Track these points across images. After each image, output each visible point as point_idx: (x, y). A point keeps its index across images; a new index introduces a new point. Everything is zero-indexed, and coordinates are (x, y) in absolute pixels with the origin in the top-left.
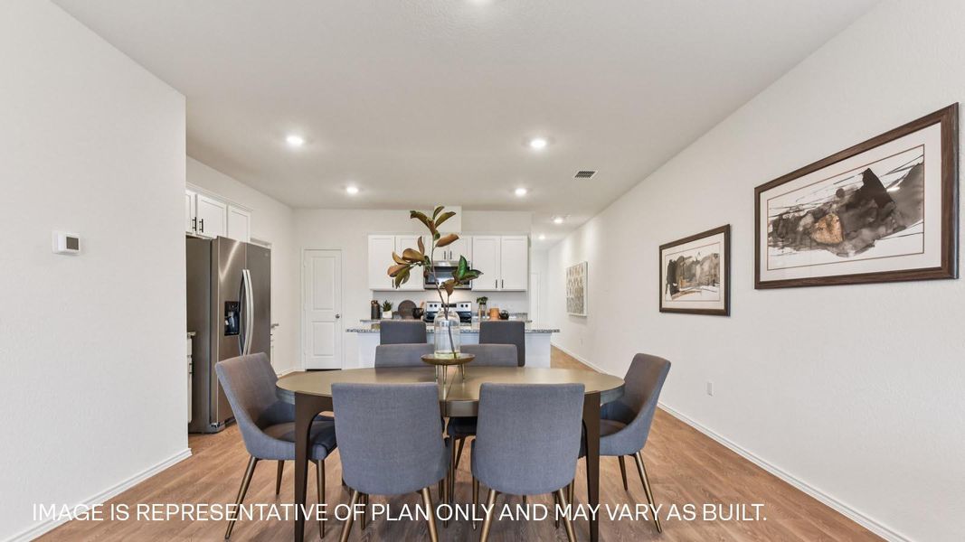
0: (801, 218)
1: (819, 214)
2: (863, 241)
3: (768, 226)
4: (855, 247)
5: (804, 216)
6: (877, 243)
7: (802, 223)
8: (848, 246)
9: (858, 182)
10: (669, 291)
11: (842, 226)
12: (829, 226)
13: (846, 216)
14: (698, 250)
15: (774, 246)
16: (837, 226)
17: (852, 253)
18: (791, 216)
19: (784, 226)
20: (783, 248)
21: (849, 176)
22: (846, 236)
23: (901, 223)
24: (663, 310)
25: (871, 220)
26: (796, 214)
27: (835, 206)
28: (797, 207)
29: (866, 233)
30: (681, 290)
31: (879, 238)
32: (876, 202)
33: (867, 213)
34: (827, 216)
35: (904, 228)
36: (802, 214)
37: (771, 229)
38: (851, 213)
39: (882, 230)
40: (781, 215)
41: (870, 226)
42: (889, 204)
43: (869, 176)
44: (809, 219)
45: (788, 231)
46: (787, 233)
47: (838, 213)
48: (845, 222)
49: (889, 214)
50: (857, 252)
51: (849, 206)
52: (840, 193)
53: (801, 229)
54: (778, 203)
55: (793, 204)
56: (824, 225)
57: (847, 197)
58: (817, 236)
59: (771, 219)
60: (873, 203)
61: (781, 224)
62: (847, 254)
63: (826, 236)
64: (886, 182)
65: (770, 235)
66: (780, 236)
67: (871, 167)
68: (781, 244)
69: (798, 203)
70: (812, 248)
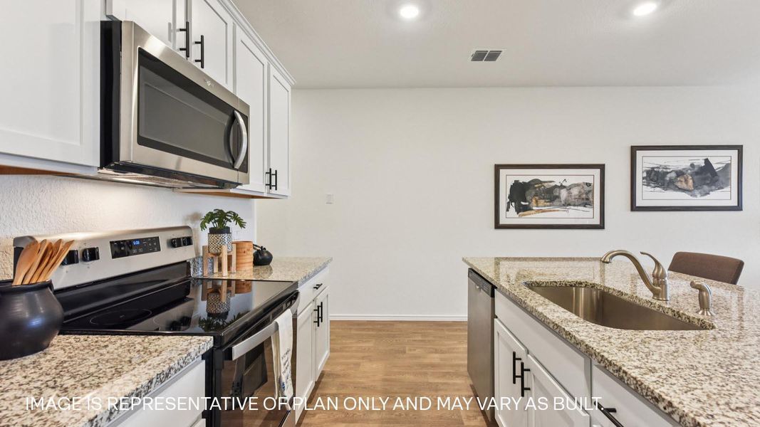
0: (668, 173)
1: (680, 173)
2: (704, 191)
3: (643, 172)
4: (700, 193)
5: (670, 172)
6: (711, 193)
7: (669, 175)
8: (696, 192)
9: (703, 164)
10: (512, 209)
11: (694, 182)
12: (686, 181)
13: (696, 177)
15: (647, 185)
16: (691, 182)
17: (699, 196)
18: (660, 170)
19: (655, 175)
20: (654, 187)
21: (698, 158)
22: (696, 187)
23: (722, 186)
24: (497, 226)
25: (708, 182)
26: (664, 170)
27: (689, 171)
28: (665, 166)
29: (706, 187)
30: (534, 208)
31: (712, 191)
32: (711, 174)
33: (705, 179)
34: (685, 176)
35: (723, 188)
36: (669, 171)
37: (645, 175)
38: (698, 177)
39: (713, 187)
40: (653, 168)
41: (708, 184)
42: (716, 177)
43: (707, 161)
44: (673, 175)
46: (658, 179)
47: (691, 175)
48: (695, 180)
49: (716, 181)
50: (702, 196)
51: (697, 173)
52: (692, 165)
53: (668, 179)
54: (647, 161)
55: (663, 164)
56: (683, 180)
57: (696, 169)
58: (679, 184)
59: (644, 169)
60: (709, 174)
61: (653, 173)
62: (696, 196)
63: (684, 185)
64: (715, 166)
65: (643, 178)
66: (652, 180)
67: (709, 158)
68: (653, 185)
69: (666, 164)
70: (675, 190)
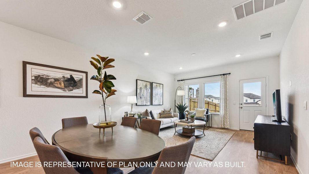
0: (49, 79)
1: (56, 80)
3: (32, 77)
4: (68, 90)
8: (66, 89)
9: (69, 77)
11: (64, 85)
12: (60, 84)
13: (66, 83)
15: (35, 84)
16: (63, 84)
17: (67, 91)
18: (44, 77)
19: (41, 79)
20: (41, 85)
21: (67, 74)
22: (65, 87)
23: (79, 87)
25: (72, 85)
26: (47, 77)
27: (62, 79)
28: (48, 75)
29: (71, 88)
31: (74, 89)
32: (73, 82)
34: (60, 81)
36: (50, 78)
37: (33, 78)
38: (67, 82)
39: (75, 88)
40: (39, 75)
41: (72, 87)
42: (76, 84)
43: (71, 76)
44: (52, 80)
46: (42, 81)
47: (63, 81)
48: (65, 84)
49: (76, 85)
50: (69, 91)
51: (66, 81)
52: (64, 77)
53: (49, 82)
54: (32, 71)
56: (58, 83)
57: (66, 79)
58: (56, 85)
59: (33, 75)
60: (72, 82)
61: (39, 78)
62: (66, 91)
63: (59, 86)
64: (76, 79)
65: (32, 80)
66: (39, 81)
67: (73, 75)
68: (39, 84)
70: (53, 87)
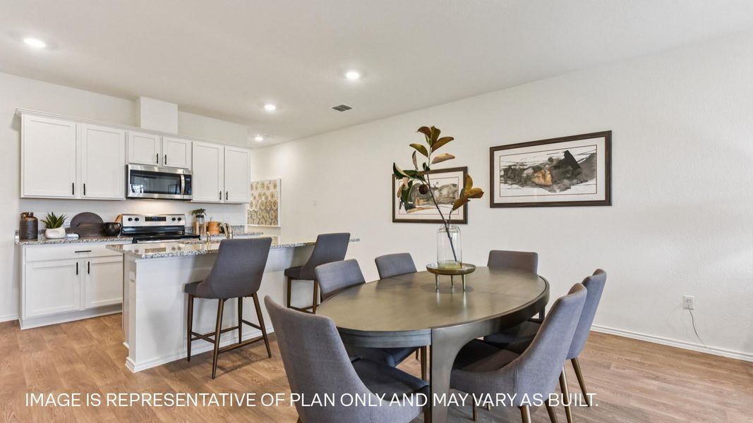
0: (524, 169)
1: (537, 169)
2: (564, 185)
3: (500, 171)
4: (560, 188)
5: (527, 169)
6: (572, 187)
7: (526, 172)
8: (555, 187)
9: (562, 157)
10: (403, 207)
11: (552, 177)
12: (544, 176)
13: (554, 172)
14: (436, 181)
15: (505, 183)
16: (549, 177)
17: (558, 191)
18: (517, 167)
19: (512, 173)
20: (512, 184)
21: (557, 151)
22: (554, 182)
23: (586, 179)
24: (395, 221)
25: (569, 175)
26: (521, 167)
27: (547, 166)
28: (522, 163)
29: (566, 182)
30: (417, 206)
31: (573, 185)
32: (572, 167)
33: (567, 172)
34: (543, 171)
35: (587, 181)
36: (525, 167)
37: (502, 173)
38: (557, 171)
39: (575, 181)
40: (510, 166)
41: (568, 178)
42: (578, 170)
43: (567, 154)
44: (530, 171)
45: (514, 175)
46: (515, 177)
47: (549, 170)
48: (554, 175)
49: (579, 174)
50: (561, 191)
51: (556, 167)
52: (551, 160)
53: (525, 175)
54: (505, 159)
55: (519, 161)
56: (540, 175)
57: (555, 163)
58: (536, 180)
59: (502, 168)
60: (570, 168)
61: (510, 172)
62: (555, 191)
63: (542, 181)
64: (577, 158)
65: (501, 177)
66: (509, 178)
67: (569, 150)
68: (510, 182)
69: (523, 161)
70: (532, 186)
